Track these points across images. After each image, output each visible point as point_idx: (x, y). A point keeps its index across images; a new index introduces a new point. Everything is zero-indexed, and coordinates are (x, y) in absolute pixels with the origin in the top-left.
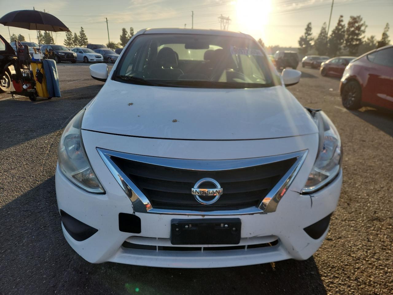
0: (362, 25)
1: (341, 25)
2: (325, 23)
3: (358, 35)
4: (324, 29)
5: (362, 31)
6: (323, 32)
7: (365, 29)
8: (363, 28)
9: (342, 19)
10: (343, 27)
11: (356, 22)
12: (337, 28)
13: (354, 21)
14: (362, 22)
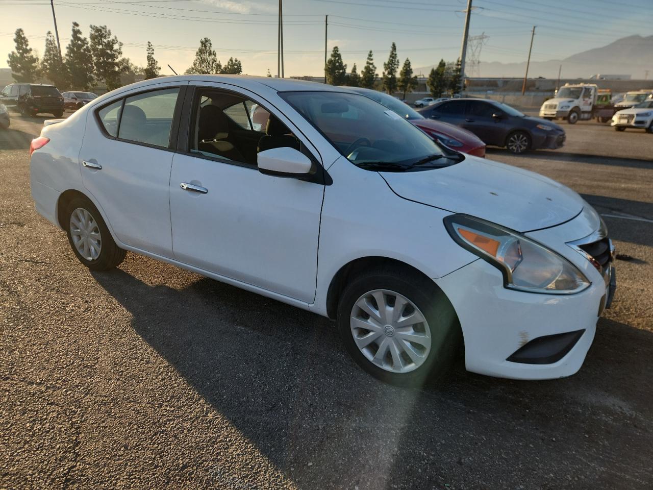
0: (113, 42)
1: (79, 39)
2: (49, 33)
3: (112, 56)
4: (49, 43)
5: (115, 51)
6: (53, 49)
7: (120, 49)
8: (116, 47)
9: (76, 28)
10: (84, 41)
11: (102, 36)
12: (74, 44)
13: (99, 34)
14: (112, 37)
